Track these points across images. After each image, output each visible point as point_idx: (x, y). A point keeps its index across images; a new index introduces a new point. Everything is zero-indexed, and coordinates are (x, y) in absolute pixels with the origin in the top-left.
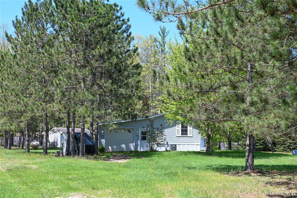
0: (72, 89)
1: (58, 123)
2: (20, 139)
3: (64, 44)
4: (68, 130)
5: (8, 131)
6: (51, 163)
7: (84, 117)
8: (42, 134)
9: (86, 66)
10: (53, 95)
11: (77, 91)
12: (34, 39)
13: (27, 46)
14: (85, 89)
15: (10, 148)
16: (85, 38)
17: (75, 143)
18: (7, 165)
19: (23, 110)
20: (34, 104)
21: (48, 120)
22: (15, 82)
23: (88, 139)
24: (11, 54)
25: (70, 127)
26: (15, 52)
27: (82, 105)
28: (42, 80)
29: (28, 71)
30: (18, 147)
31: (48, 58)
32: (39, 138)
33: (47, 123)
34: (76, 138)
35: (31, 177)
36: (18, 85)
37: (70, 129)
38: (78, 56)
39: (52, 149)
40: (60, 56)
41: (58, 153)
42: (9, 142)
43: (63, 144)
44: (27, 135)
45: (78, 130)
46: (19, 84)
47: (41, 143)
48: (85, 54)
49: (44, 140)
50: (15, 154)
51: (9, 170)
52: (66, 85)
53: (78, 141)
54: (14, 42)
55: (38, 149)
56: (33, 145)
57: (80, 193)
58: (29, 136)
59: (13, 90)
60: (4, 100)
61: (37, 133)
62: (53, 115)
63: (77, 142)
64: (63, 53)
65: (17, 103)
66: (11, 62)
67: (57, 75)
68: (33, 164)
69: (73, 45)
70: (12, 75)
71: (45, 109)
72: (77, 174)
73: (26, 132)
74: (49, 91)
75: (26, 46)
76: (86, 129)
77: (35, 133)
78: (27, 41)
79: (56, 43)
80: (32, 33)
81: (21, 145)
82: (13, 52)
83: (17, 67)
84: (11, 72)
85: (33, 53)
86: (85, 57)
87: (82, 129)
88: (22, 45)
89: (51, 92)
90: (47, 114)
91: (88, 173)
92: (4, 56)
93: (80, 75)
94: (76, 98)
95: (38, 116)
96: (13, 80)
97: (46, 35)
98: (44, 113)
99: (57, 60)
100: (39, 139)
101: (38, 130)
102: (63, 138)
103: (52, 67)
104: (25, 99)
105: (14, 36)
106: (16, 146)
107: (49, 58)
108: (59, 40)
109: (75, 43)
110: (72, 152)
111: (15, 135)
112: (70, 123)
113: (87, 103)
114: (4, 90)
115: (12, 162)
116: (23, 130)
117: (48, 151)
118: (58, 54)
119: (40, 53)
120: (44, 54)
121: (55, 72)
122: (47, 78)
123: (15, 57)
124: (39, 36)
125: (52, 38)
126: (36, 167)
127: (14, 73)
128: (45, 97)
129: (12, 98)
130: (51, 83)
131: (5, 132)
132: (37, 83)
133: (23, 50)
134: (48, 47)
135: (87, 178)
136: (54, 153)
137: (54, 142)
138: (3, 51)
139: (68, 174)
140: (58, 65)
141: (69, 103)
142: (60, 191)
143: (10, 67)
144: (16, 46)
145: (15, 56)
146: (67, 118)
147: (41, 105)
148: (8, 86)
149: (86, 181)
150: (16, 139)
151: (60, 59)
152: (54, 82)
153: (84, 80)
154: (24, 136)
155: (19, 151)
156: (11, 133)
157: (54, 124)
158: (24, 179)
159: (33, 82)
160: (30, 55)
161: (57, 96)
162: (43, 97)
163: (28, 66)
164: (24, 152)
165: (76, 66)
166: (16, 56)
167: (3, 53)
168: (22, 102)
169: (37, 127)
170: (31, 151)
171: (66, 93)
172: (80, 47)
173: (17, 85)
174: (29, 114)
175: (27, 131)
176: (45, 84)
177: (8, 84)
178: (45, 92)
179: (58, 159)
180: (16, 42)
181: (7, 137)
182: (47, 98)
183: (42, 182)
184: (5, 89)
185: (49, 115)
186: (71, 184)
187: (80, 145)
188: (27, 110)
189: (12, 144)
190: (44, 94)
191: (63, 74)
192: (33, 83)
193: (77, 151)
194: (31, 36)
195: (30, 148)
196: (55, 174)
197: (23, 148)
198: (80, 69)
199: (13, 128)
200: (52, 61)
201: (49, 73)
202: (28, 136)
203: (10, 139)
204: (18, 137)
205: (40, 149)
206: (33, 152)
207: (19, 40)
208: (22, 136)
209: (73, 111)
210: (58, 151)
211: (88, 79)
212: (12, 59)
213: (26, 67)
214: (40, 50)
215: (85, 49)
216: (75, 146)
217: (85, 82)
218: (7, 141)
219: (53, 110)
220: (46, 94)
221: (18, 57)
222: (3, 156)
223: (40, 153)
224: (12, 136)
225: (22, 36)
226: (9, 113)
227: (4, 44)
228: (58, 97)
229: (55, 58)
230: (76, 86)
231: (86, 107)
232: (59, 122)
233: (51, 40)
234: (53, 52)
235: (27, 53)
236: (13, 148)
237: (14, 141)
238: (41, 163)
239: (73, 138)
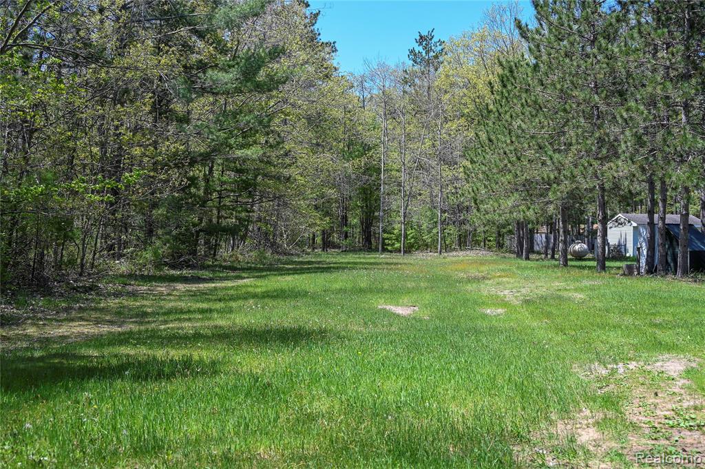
0: (659, 127)
1: (628, 205)
2: (546, 238)
3: (640, 32)
4: (651, 218)
5: (523, 222)
6: (613, 289)
7: (687, 190)
8: (592, 229)
9: (690, 76)
10: (616, 144)
11: (669, 133)
12: (575, 27)
13: (561, 43)
14: (688, 127)
15: (527, 258)
16: (688, 14)
17: (667, 246)
18: (523, 291)
19: (552, 177)
20: (576, 166)
21: (606, 198)
22: (537, 120)
23: (697, 239)
24: (527, 64)
25: (654, 213)
26: (536, 58)
27: (682, 161)
28: (593, 113)
29: (564, 95)
30: (543, 256)
31: (605, 66)
32: (587, 237)
33: (604, 204)
34: (670, 234)
35: (572, 318)
36: (543, 127)
37: (656, 216)
38: (673, 55)
39: (614, 259)
40: (631, 58)
41: (630, 268)
42: (525, 246)
43: (638, 249)
44: (561, 231)
45: (673, 218)
46: (546, 123)
47: (592, 247)
48: (687, 49)
49: (599, 240)
50: (539, 269)
51: (527, 302)
52: (645, 120)
53: (675, 243)
54: (533, 39)
55: (586, 260)
56: (575, 251)
57: (682, 356)
58: (566, 232)
59: (532, 137)
60: (514, 159)
61: (582, 226)
62: (616, 187)
63: (671, 245)
64: (638, 50)
65: (540, 164)
66: (529, 79)
67: (626, 100)
68: (576, 290)
69: (659, 31)
70: (529, 106)
71: (599, 175)
72: (674, 315)
73: (561, 223)
74: (608, 135)
75: (559, 45)
76: (691, 216)
77: (579, 226)
78: (560, 33)
79: (624, 30)
80: (571, 15)
81: (550, 252)
82: (533, 58)
83: (539, 88)
84: (529, 101)
85: (573, 58)
86: (690, 56)
87: (682, 215)
88: (549, 43)
89: (612, 138)
90: (603, 184)
91: (698, 313)
92: (514, 68)
93: (677, 97)
94: (667, 149)
95: (585, 190)
96: (532, 116)
97: (600, 16)
98: (596, 183)
99: (625, 68)
100: (586, 239)
101: (584, 219)
102: (640, 235)
103: (614, 84)
104: (557, 156)
105: (533, 25)
106: (539, 253)
107: (607, 64)
108: (629, 23)
109: (664, 26)
110: (660, 267)
111: (537, 230)
112: (654, 203)
113: (695, 158)
114: (514, 139)
115: (533, 286)
116: (554, 220)
117: (608, 264)
118: (627, 54)
119: (588, 56)
120: (596, 57)
121: (621, 94)
122: (603, 108)
123: (537, 69)
124: (586, 19)
125: (614, 21)
126: (582, 296)
127: (535, 102)
128: (599, 148)
129: (530, 154)
130: (612, 118)
131: (518, 224)
132: (582, 120)
133: (553, 51)
134: (603, 42)
135: (697, 324)
136: (619, 268)
137: (618, 246)
138: (511, 58)
139: (653, 314)
140: (627, 79)
141: (651, 159)
142: (636, 350)
143: (527, 91)
144: (538, 46)
145: (536, 67)
146: (647, 192)
147: (591, 165)
148: (523, 131)
149: (694, 329)
150: (540, 239)
151: (632, 65)
152: (618, 116)
153: (687, 107)
154: (555, 233)
155: (546, 263)
156: (530, 226)
157: (620, 207)
158: (558, 321)
159: (573, 118)
160: (567, 60)
161: (626, 145)
162: (593, 148)
163: (563, 86)
164: (555, 266)
165: (667, 76)
166: (539, 67)
167: (512, 63)
168: (549, 163)
169: (582, 212)
170: (570, 263)
171: (645, 138)
172: (677, 34)
173: (541, 127)
174: (566, 186)
175: (563, 221)
176: (599, 122)
177: (524, 126)
178: (600, 138)
179: (628, 281)
180: (537, 37)
181: (521, 235)
182: (604, 151)
183: (595, 328)
184: (518, 137)
185: (607, 186)
186: (660, 334)
187: (679, 250)
188: (562, 177)
189: (531, 250)
190: (598, 143)
191: (638, 97)
192: (574, 121)
193: (672, 264)
194: (568, 21)
195: (569, 257)
196: (625, 313)
197: (553, 257)
198: (677, 83)
199: (530, 214)
200: (613, 71)
201: (607, 97)
202: (564, 232)
203: (528, 238)
204: (544, 236)
205: (589, 260)
206: (574, 266)
207: (543, 32)
208: (551, 233)
209: (660, 175)
210: (629, 263)
211: (696, 104)
212: (530, 74)
213: (559, 86)
214: (588, 49)
215: (689, 38)
216: (667, 254)
217: (689, 111)
218: (520, 244)
219: (616, 175)
220: (601, 141)
221: (543, 68)
222: (514, 273)
223: (590, 268)
224: (532, 232)
225: (551, 24)
226: (524, 185)
227: (512, 43)
228: (627, 147)
229: (620, 64)
230: (668, 120)
231: (691, 167)
232: (629, 202)
233: (611, 24)
234: (616, 50)
235: (561, 59)
236: (532, 256)
237: (535, 243)
238: (592, 289)
239: (662, 235)
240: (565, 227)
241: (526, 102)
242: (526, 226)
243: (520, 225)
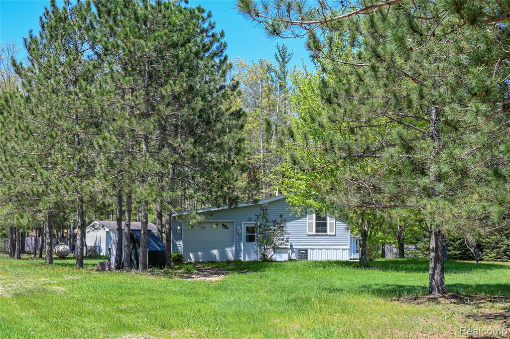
0: (126, 153)
1: (102, 214)
2: (36, 241)
3: (112, 78)
4: (119, 224)
5: (15, 228)
6: (89, 282)
7: (147, 203)
8: (74, 233)
9: (149, 115)
10: (92, 165)
11: (134, 158)
12: (61, 69)
13: (49, 81)
14: (148, 154)
15: (19, 258)
16: (148, 67)
17: (131, 247)
18: (14, 286)
19: (41, 190)
20: (60, 181)
21: (84, 208)
22: (28, 143)
23: (154, 241)
24: (21, 96)
25: (122, 220)
26: (28, 91)
27: (143, 181)
28: (74, 139)
29: (51, 123)
30: (33, 256)
31: (84, 102)
32: (70, 240)
33: (83, 213)
34: (134, 238)
35: (55, 307)
36: (33, 149)
37: (123, 223)
38: (136, 97)
39: (91, 257)
40: (105, 98)
41: (102, 265)
42: (17, 247)
43: (109, 250)
44: (48, 235)
45: (136, 225)
46: (35, 146)
47: (73, 248)
48: (148, 94)
49: (78, 243)
50: (27, 267)
51: (17, 295)
52: (115, 148)
53: (137, 245)
54: (26, 75)
55: (68, 258)
56: (59, 252)
57: (140, 335)
58: (52, 236)
59: (24, 157)
60: (9, 174)
61: (65, 231)
62: (93, 199)
63: (134, 247)
64: (110, 92)
65: (30, 180)
66: (22, 108)
67: (100, 131)
68: (59, 284)
69: (127, 78)
70: (22, 131)
71: (79, 190)
72: (135, 302)
73: (47, 228)
74: (86, 157)
75: (47, 82)
76: (149, 223)
77: (63, 231)
78: (48, 73)
79: (99, 76)
80: (57, 59)
81: (38, 252)
82: (25, 92)
83: (31, 117)
84: (22, 126)
85: (59, 94)
86: (149, 100)
87: (142, 223)
88: (40, 80)
89: (89, 161)
90: (82, 197)
91: (153, 300)
92: (9, 98)
93: (140, 131)
94: (132, 171)
95: (68, 201)
96: (24, 139)
97: (81, 62)
98: (77, 196)
99: (100, 105)
100: (68, 241)
101: (67, 225)
102: (111, 238)
103: (92, 117)
104: (45, 173)
105: (26, 64)
106: (29, 253)
107: (86, 101)
108: (104, 70)
109: (130, 75)
110: (126, 264)
111: (28, 234)
112: (122, 212)
113: (152, 178)
114: (8, 158)
115: (22, 281)
116: (42, 226)
117: (85, 261)
118: (102, 95)
119: (70, 93)
120: (77, 95)
121: (97, 125)
122: (82, 136)
123: (29, 101)
124: (69, 64)
125: (91, 67)
126: (63, 289)
127: (27, 128)
128: (80, 168)
129: (23, 170)
130: (90, 144)
131: (11, 228)
132: (65, 145)
133: (42, 88)
134: (84, 83)
135: (152, 309)
136: (94, 265)
137: (94, 247)
138: (8, 90)
139: (120, 302)
140: (101, 114)
141: (120, 178)
142: (105, 332)
143: (20, 118)
144: (30, 82)
145: (28, 99)
146: (117, 204)
147: (73, 182)
148: (16, 151)
149: (150, 313)
150: (30, 241)
151: (106, 104)
152: (95, 143)
153: (146, 138)
154: (43, 237)
155: (35, 261)
156: (21, 231)
157: (95, 216)
158: (44, 310)
159: (58, 143)
160: (54, 96)
161: (101, 167)
162: (75, 168)
163: (50, 116)
164: (42, 264)
165: (132, 114)
166: (30, 99)
167: (8, 94)
168: (39, 178)
169: (66, 220)
170: (54, 261)
171: (115, 162)
172: (140, 82)
173: (30, 149)
174: (53, 198)
175: (49, 227)
176: (79, 147)
177: (17, 147)
178: (80, 160)
179: (101, 276)
180: (30, 74)
181: (14, 239)
182: (83, 170)
183: (74, 315)
184: (11, 156)
185: (85, 199)
186: (127, 319)
187: (140, 251)
188: (49, 191)
189: (22, 251)
190: (78, 164)
191: (111, 128)
192: (59, 145)
193: (135, 262)
194: (55, 64)
195: (54, 256)
196: (98, 302)
197: (41, 257)
198: (139, 120)
199: (24, 222)
200: (91, 107)
201: (86, 127)
202: (50, 236)
203: (20, 241)
204: (33, 238)
205: (71, 258)
206: (58, 264)
207: (35, 71)
208: (39, 236)
209: (127, 191)
210: (102, 261)
211: (154, 137)
212: (23, 105)
213: (47, 116)
214: (71, 88)
215: (148, 85)
216: (131, 253)
217: (148, 142)
218: (13, 246)
219: (92, 190)
220: (81, 163)
221: (34, 100)
222: (7, 271)
223: (71, 265)
224: (23, 235)
225: (40, 65)
226: (17, 197)
227: (9, 77)
228: (101, 168)
229: (96, 102)
230: (133, 148)
231: (150, 185)
232: (103, 211)
233: (89, 70)
234: (94, 90)
235: (49, 94)
236: (23, 256)
237: (26, 245)
238: (72, 283)
239: (127, 238)
240: (50, 232)
241: (20, 127)
242: (18, 230)
243: (13, 229)
